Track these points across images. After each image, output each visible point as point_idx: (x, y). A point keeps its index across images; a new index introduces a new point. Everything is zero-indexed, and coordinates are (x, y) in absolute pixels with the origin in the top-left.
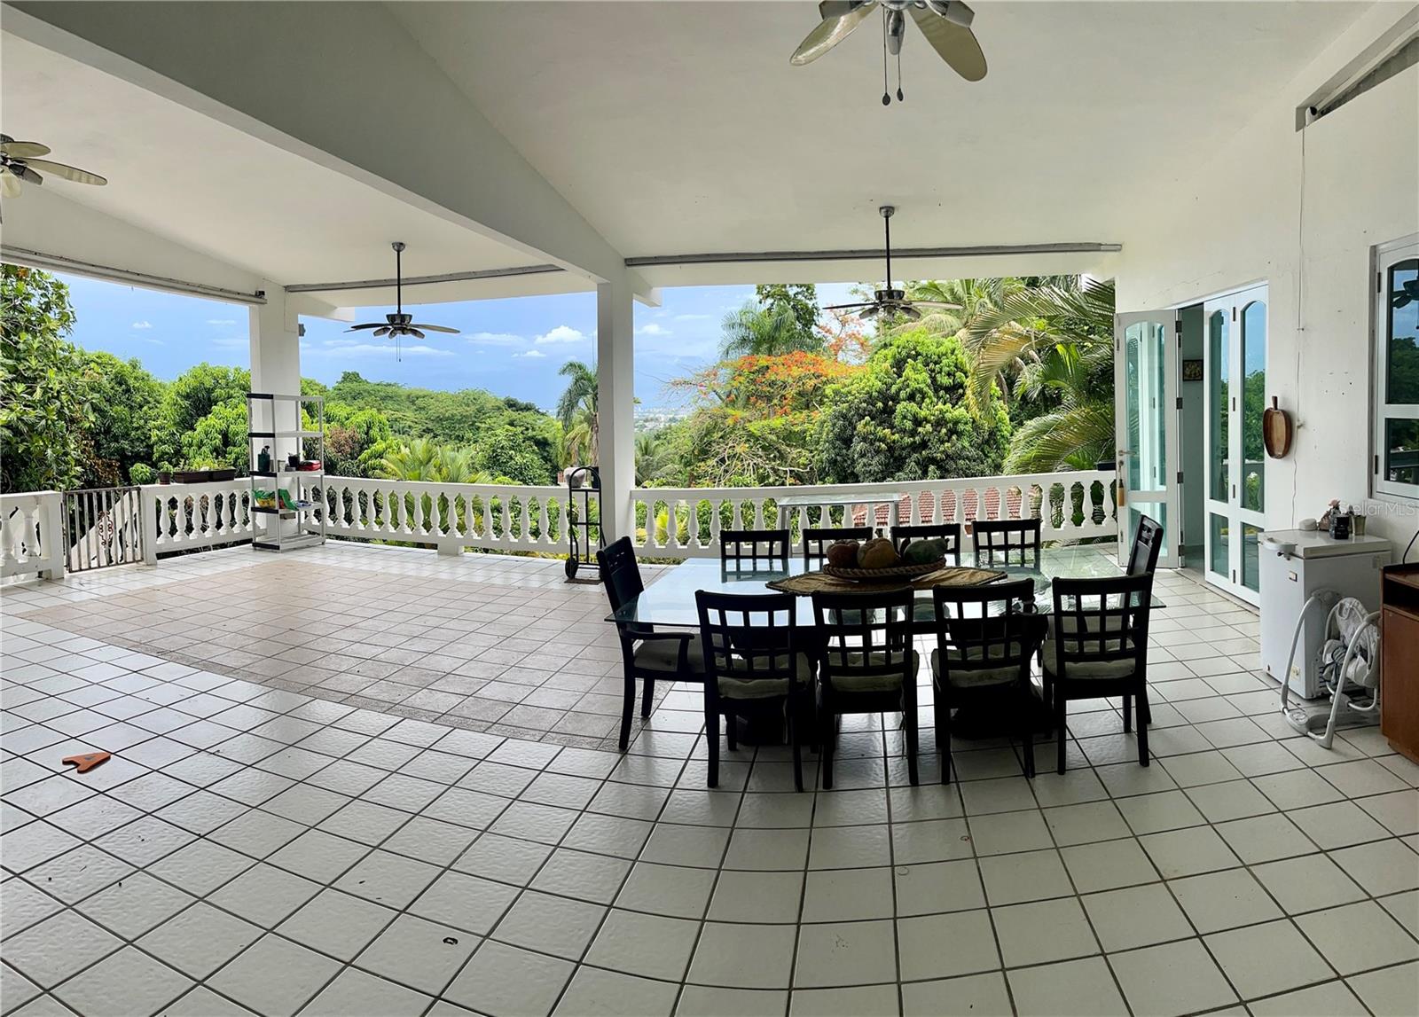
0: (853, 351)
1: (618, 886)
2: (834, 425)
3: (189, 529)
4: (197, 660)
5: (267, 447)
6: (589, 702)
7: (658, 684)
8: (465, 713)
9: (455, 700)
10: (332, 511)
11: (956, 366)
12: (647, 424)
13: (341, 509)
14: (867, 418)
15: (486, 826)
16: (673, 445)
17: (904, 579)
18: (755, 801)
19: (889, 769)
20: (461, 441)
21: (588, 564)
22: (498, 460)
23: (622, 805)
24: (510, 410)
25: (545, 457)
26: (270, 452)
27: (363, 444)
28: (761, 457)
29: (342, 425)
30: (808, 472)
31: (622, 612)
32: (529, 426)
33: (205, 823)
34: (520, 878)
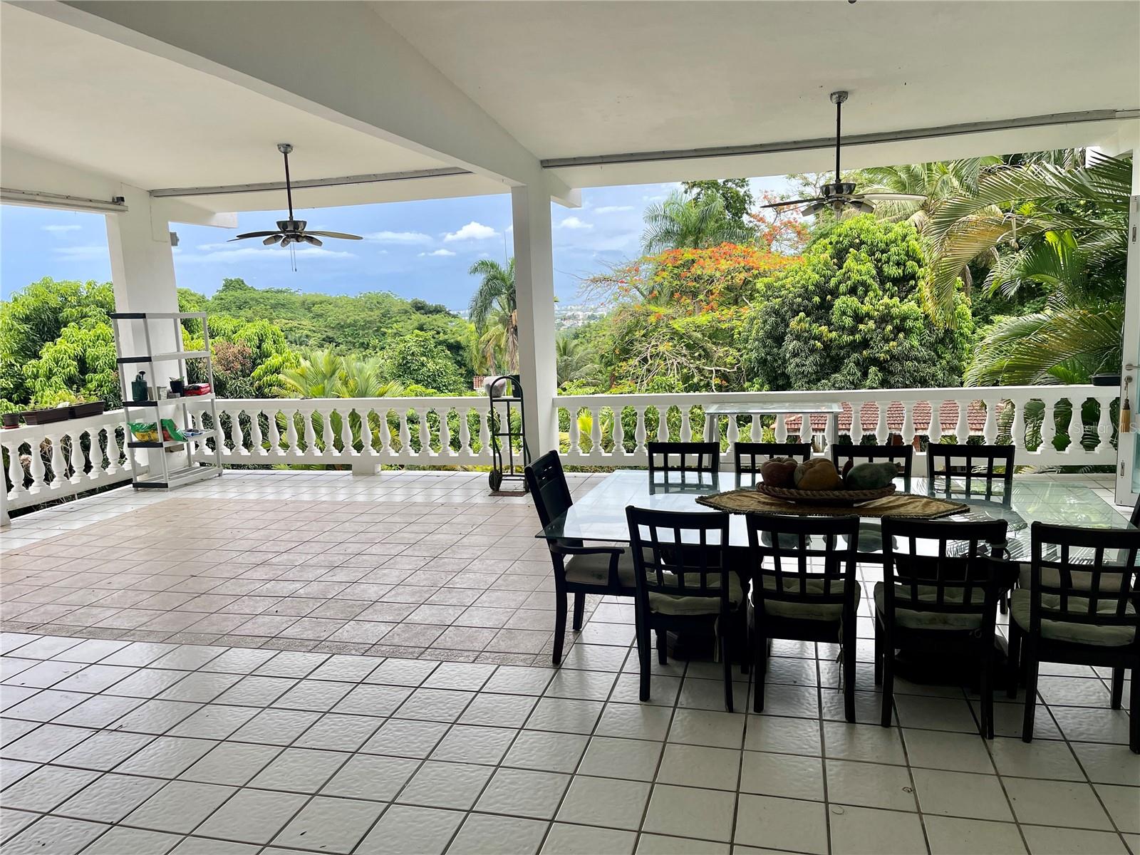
0: (789, 240)
1: (558, 801)
2: (765, 322)
3: (49, 477)
4: (81, 628)
5: (143, 373)
6: (521, 618)
7: (589, 598)
8: (396, 641)
9: (384, 629)
10: (228, 436)
11: (907, 254)
12: (565, 323)
13: (238, 435)
14: (802, 314)
15: (427, 753)
16: (593, 344)
17: (847, 504)
18: (686, 717)
19: (823, 700)
20: (366, 349)
21: (512, 475)
22: (410, 367)
23: (558, 720)
24: (418, 313)
25: (459, 361)
26: (146, 378)
27: (255, 359)
28: (685, 356)
29: (229, 339)
30: (735, 372)
31: (552, 527)
32: (440, 329)
33: (116, 809)
34: (464, 802)
